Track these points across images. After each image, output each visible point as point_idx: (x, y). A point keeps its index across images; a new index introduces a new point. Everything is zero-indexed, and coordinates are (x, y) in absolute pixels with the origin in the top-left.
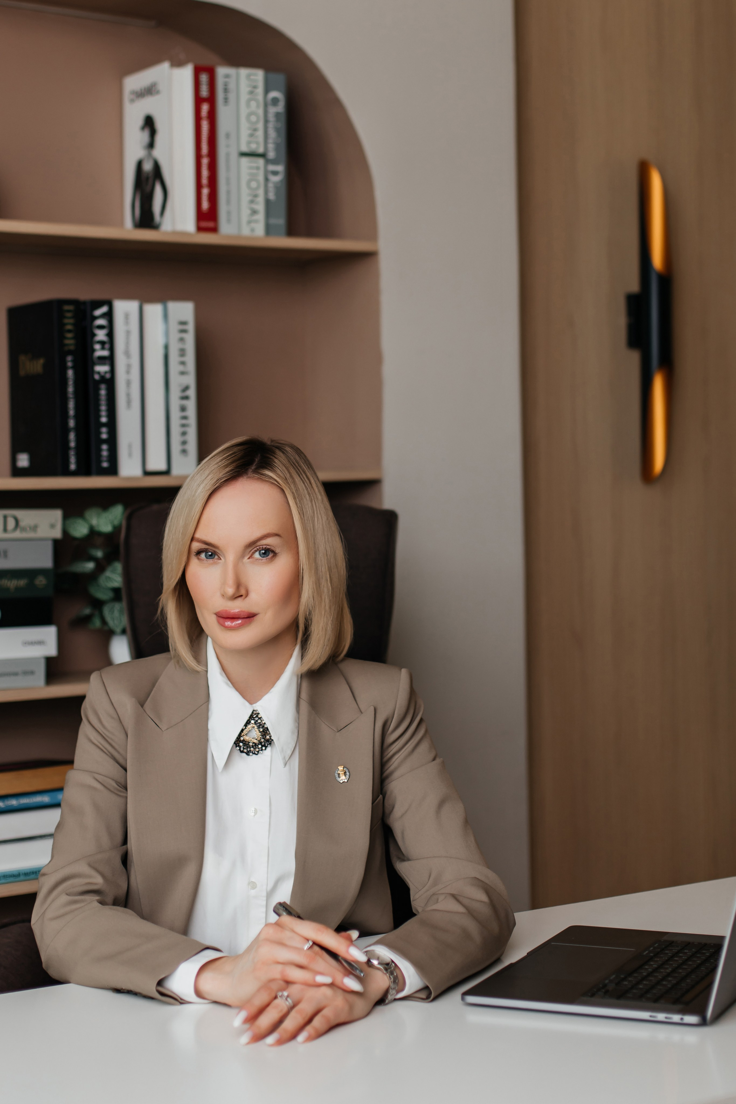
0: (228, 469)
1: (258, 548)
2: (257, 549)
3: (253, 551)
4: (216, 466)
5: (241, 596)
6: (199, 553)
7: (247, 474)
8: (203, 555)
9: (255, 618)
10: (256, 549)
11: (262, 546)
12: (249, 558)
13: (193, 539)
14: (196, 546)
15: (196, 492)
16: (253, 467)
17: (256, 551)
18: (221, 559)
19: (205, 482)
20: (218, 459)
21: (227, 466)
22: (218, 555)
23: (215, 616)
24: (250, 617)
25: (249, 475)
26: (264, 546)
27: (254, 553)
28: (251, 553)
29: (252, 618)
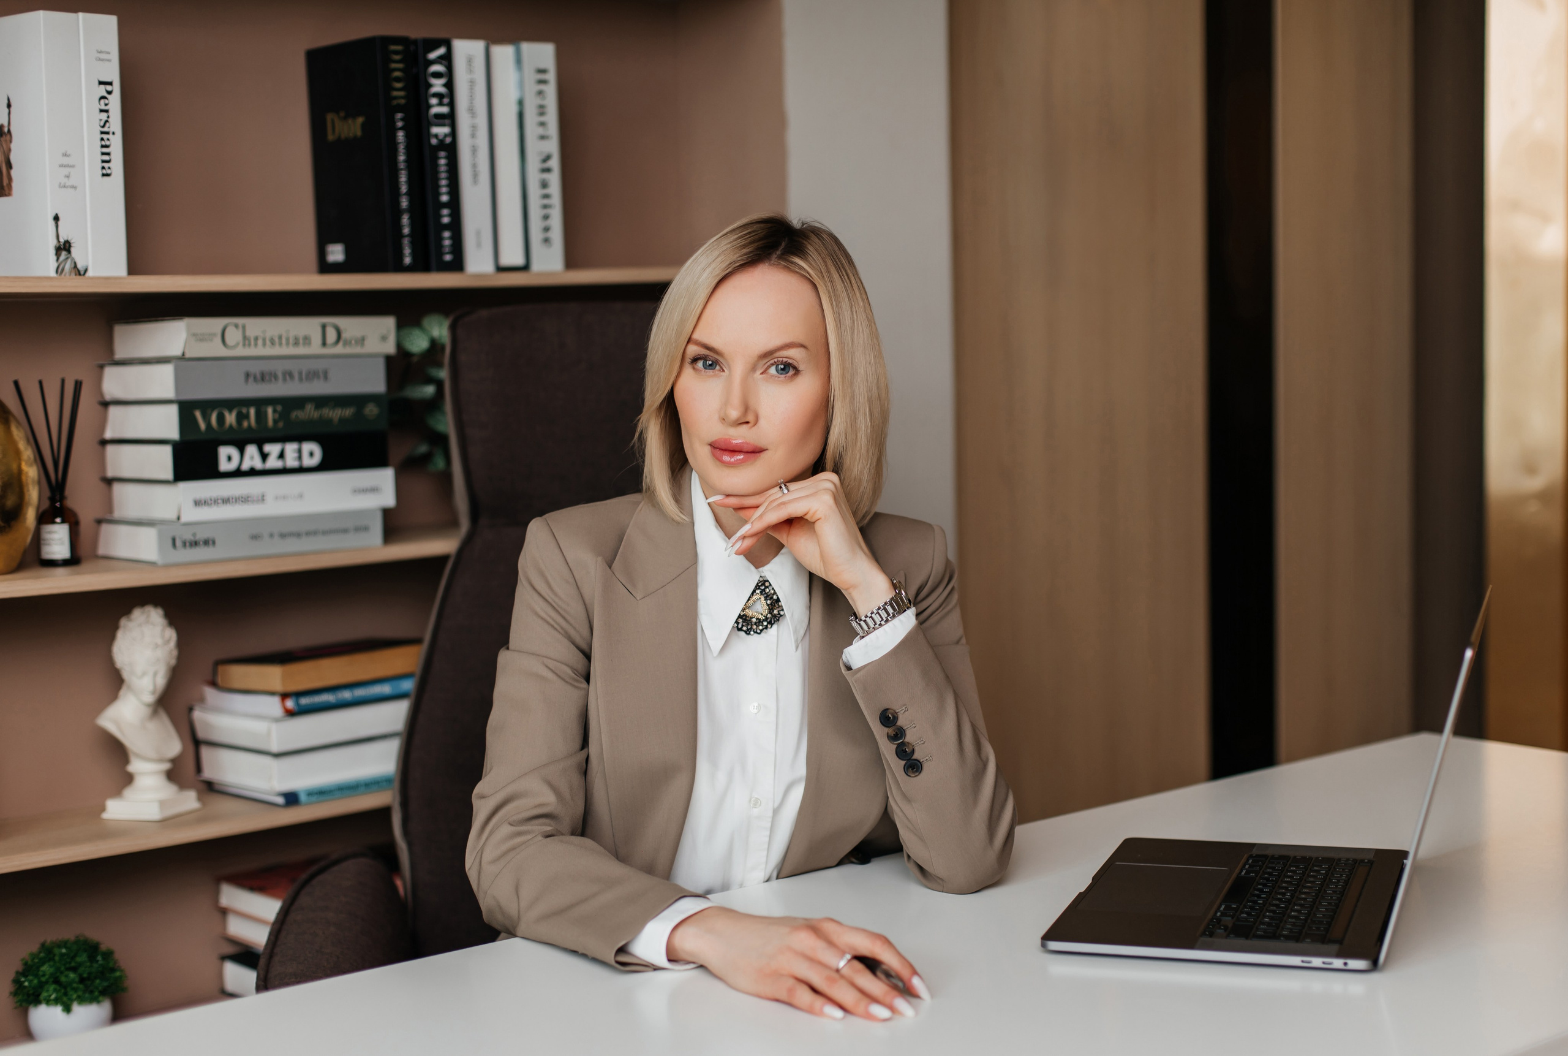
0: (745, 251)
1: (776, 360)
2: (775, 362)
3: (768, 364)
4: (729, 246)
5: (747, 423)
6: (695, 360)
7: (770, 260)
8: (700, 364)
9: (764, 455)
10: (772, 361)
11: (781, 359)
12: (762, 373)
13: (689, 341)
14: (693, 350)
15: (699, 278)
16: (778, 253)
17: (772, 365)
18: (724, 371)
19: (713, 265)
20: (731, 237)
21: (744, 246)
22: (721, 365)
23: (709, 447)
24: (756, 451)
25: (772, 262)
26: (785, 360)
27: (769, 367)
28: (766, 366)
29: (758, 454)
